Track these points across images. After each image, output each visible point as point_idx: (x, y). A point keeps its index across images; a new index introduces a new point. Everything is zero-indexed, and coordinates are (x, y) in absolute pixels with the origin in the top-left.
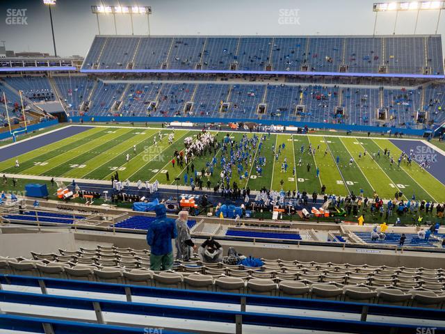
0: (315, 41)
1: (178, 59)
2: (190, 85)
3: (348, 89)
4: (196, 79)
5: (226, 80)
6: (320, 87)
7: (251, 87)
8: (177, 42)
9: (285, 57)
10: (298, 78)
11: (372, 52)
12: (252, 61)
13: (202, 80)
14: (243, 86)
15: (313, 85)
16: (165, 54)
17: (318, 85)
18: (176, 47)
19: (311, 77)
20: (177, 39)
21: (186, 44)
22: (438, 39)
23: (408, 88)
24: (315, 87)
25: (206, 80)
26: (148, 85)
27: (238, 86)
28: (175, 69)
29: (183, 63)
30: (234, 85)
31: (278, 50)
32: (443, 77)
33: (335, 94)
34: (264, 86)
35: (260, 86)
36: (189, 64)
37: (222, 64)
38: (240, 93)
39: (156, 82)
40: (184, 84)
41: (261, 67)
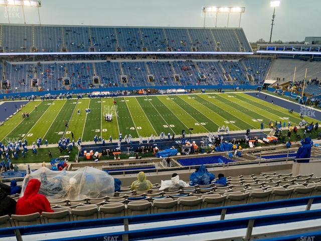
0: (169, 30)
1: (73, 44)
2: (88, 64)
3: (200, 63)
4: (90, 59)
5: (115, 59)
6: (181, 62)
7: (135, 63)
8: (67, 31)
9: (153, 42)
10: (164, 56)
11: (207, 38)
12: (131, 45)
13: (96, 59)
14: (129, 63)
15: (177, 60)
16: (60, 39)
17: (180, 60)
18: (67, 34)
19: (173, 55)
20: (65, 28)
21: (74, 32)
22: (241, 30)
23: (234, 61)
24: (179, 62)
25: (99, 59)
26: (52, 64)
27: (125, 63)
28: (73, 52)
29: (78, 47)
30: (122, 63)
31: (146, 36)
32: (253, 53)
33: (193, 66)
34: (144, 62)
35: (140, 63)
36: (83, 48)
37: (109, 48)
38: (129, 68)
39: (58, 62)
40: (83, 63)
41: (139, 49)
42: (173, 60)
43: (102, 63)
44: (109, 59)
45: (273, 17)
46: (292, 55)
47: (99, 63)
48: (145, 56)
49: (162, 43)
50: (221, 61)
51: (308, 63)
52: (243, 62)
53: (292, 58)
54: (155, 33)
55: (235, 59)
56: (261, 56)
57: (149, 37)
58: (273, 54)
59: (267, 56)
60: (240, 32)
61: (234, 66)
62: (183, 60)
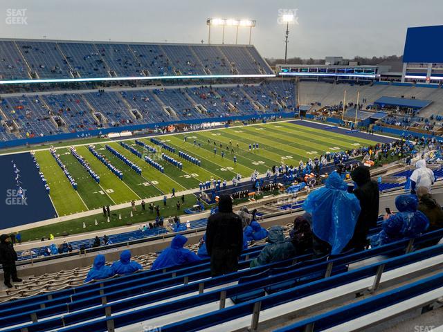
1: (43, 67)
3: (218, 88)
6: (195, 88)
9: (153, 63)
11: (218, 58)
12: (125, 67)
14: (128, 92)
16: (20, 60)
18: (27, 52)
19: (181, 80)
21: (36, 49)
23: (255, 85)
26: (20, 98)
28: (49, 78)
29: (54, 71)
30: (120, 92)
31: (141, 56)
32: (275, 76)
33: (211, 93)
34: (148, 91)
35: (145, 91)
36: (61, 73)
37: (98, 72)
38: (135, 100)
39: (27, 94)
40: (65, 95)
41: (138, 73)
42: (184, 87)
43: (93, 93)
44: (101, 88)
45: (287, 33)
46: (316, 76)
47: (88, 94)
48: (148, 83)
49: (166, 65)
50: (241, 85)
51: (334, 85)
52: (265, 86)
53: (315, 80)
54: (151, 51)
55: (255, 82)
56: (282, 79)
57: (145, 56)
58: (295, 76)
59: (290, 79)
60: (252, 49)
61: (258, 91)
62: (196, 86)
